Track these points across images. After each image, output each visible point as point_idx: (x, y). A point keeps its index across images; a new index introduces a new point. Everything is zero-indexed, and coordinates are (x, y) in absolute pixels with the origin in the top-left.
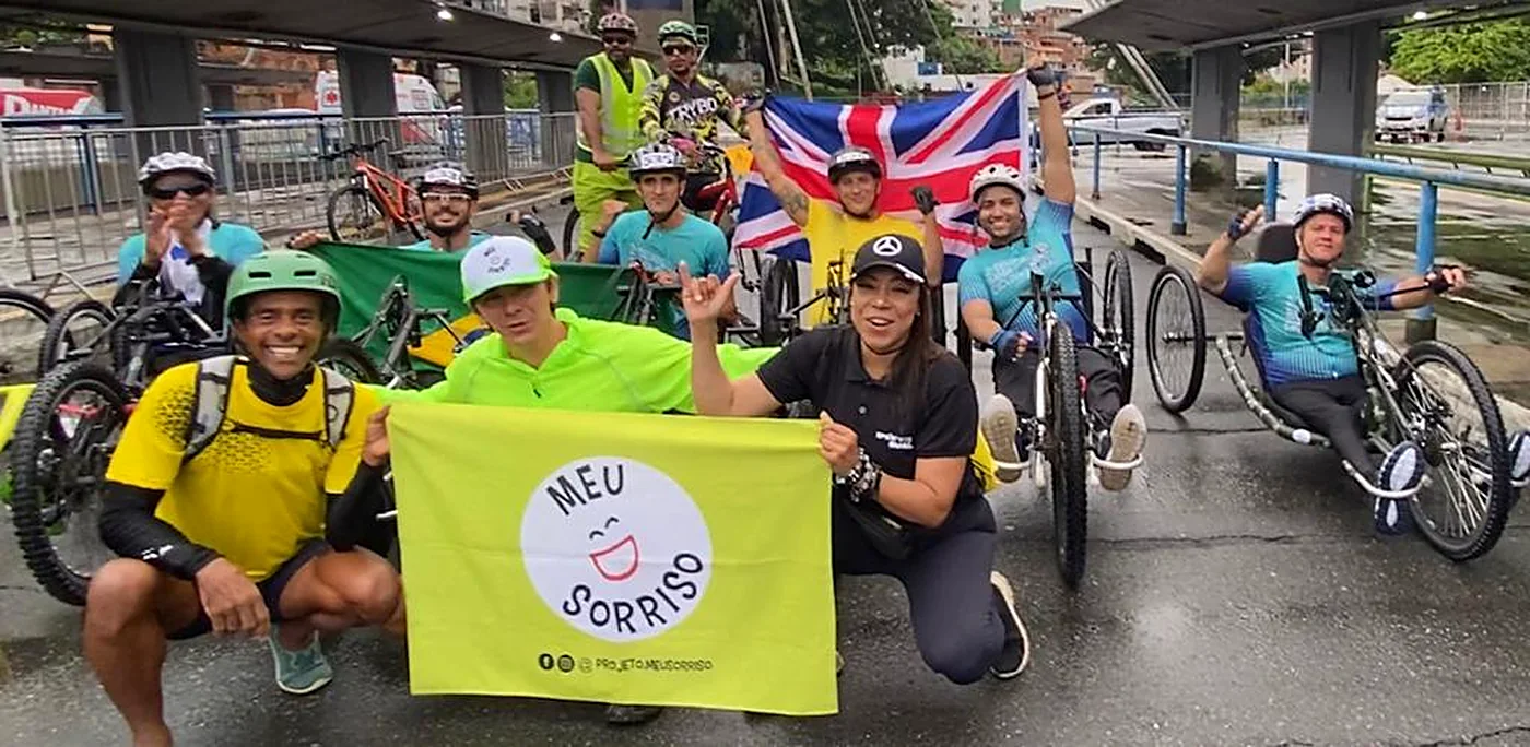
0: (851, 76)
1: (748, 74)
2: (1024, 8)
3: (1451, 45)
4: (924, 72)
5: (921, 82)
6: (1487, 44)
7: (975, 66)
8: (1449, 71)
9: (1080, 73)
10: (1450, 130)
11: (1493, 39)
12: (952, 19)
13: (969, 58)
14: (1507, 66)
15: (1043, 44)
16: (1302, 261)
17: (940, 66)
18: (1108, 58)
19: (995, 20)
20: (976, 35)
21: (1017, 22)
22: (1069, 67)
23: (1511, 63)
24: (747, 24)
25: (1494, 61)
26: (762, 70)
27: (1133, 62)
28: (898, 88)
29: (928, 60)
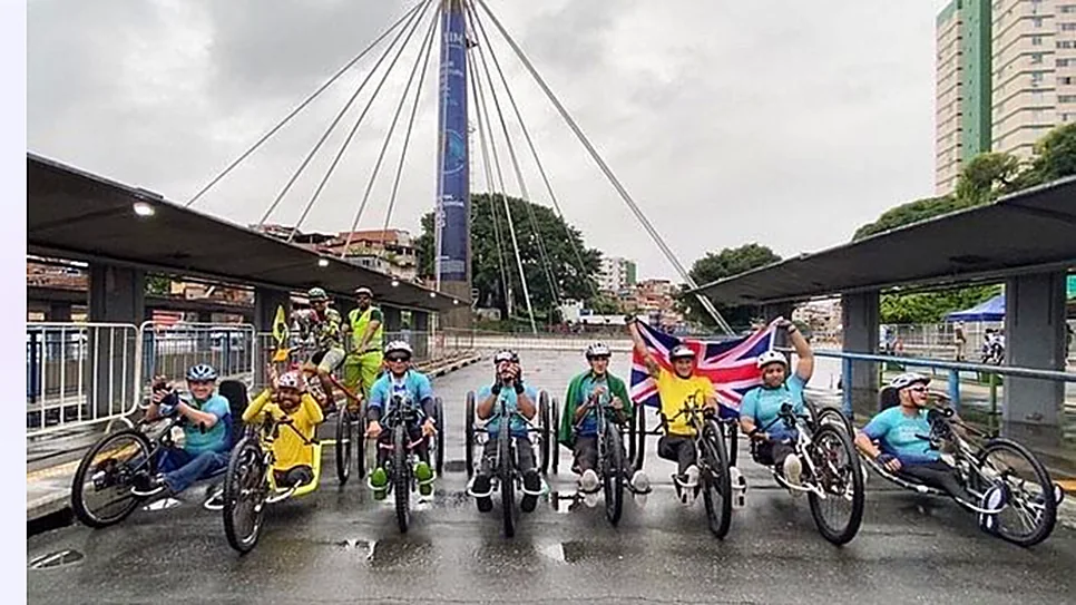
0: (545, 316)
1: (492, 314)
2: (638, 280)
3: (890, 303)
4: (583, 314)
5: (582, 319)
6: (911, 302)
7: (611, 311)
8: (889, 317)
9: (669, 315)
10: (897, 350)
11: (914, 300)
12: (598, 286)
13: (608, 306)
14: (923, 315)
15: (649, 299)
16: (905, 406)
17: (592, 312)
18: (685, 308)
19: (622, 286)
20: (611, 295)
21: (634, 287)
22: (663, 312)
23: (926, 313)
24: (492, 288)
25: (916, 313)
26: (499, 311)
27: (709, 310)
28: (570, 322)
29: (585, 307)
